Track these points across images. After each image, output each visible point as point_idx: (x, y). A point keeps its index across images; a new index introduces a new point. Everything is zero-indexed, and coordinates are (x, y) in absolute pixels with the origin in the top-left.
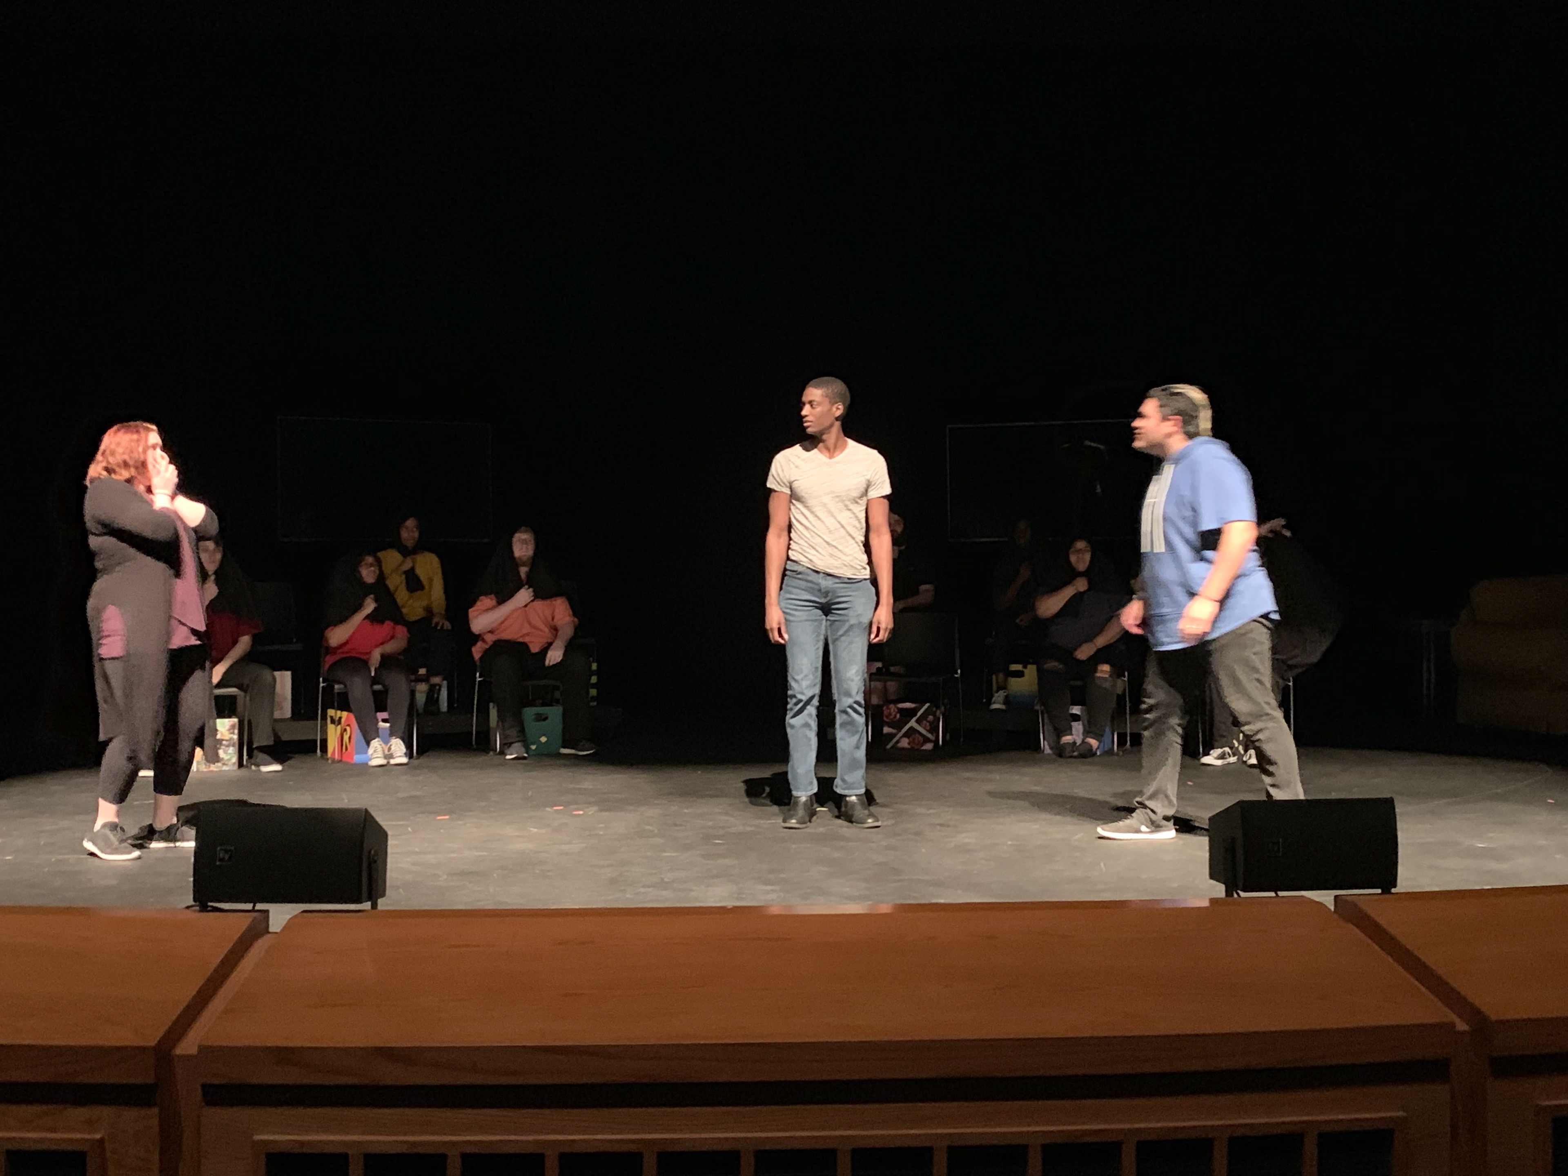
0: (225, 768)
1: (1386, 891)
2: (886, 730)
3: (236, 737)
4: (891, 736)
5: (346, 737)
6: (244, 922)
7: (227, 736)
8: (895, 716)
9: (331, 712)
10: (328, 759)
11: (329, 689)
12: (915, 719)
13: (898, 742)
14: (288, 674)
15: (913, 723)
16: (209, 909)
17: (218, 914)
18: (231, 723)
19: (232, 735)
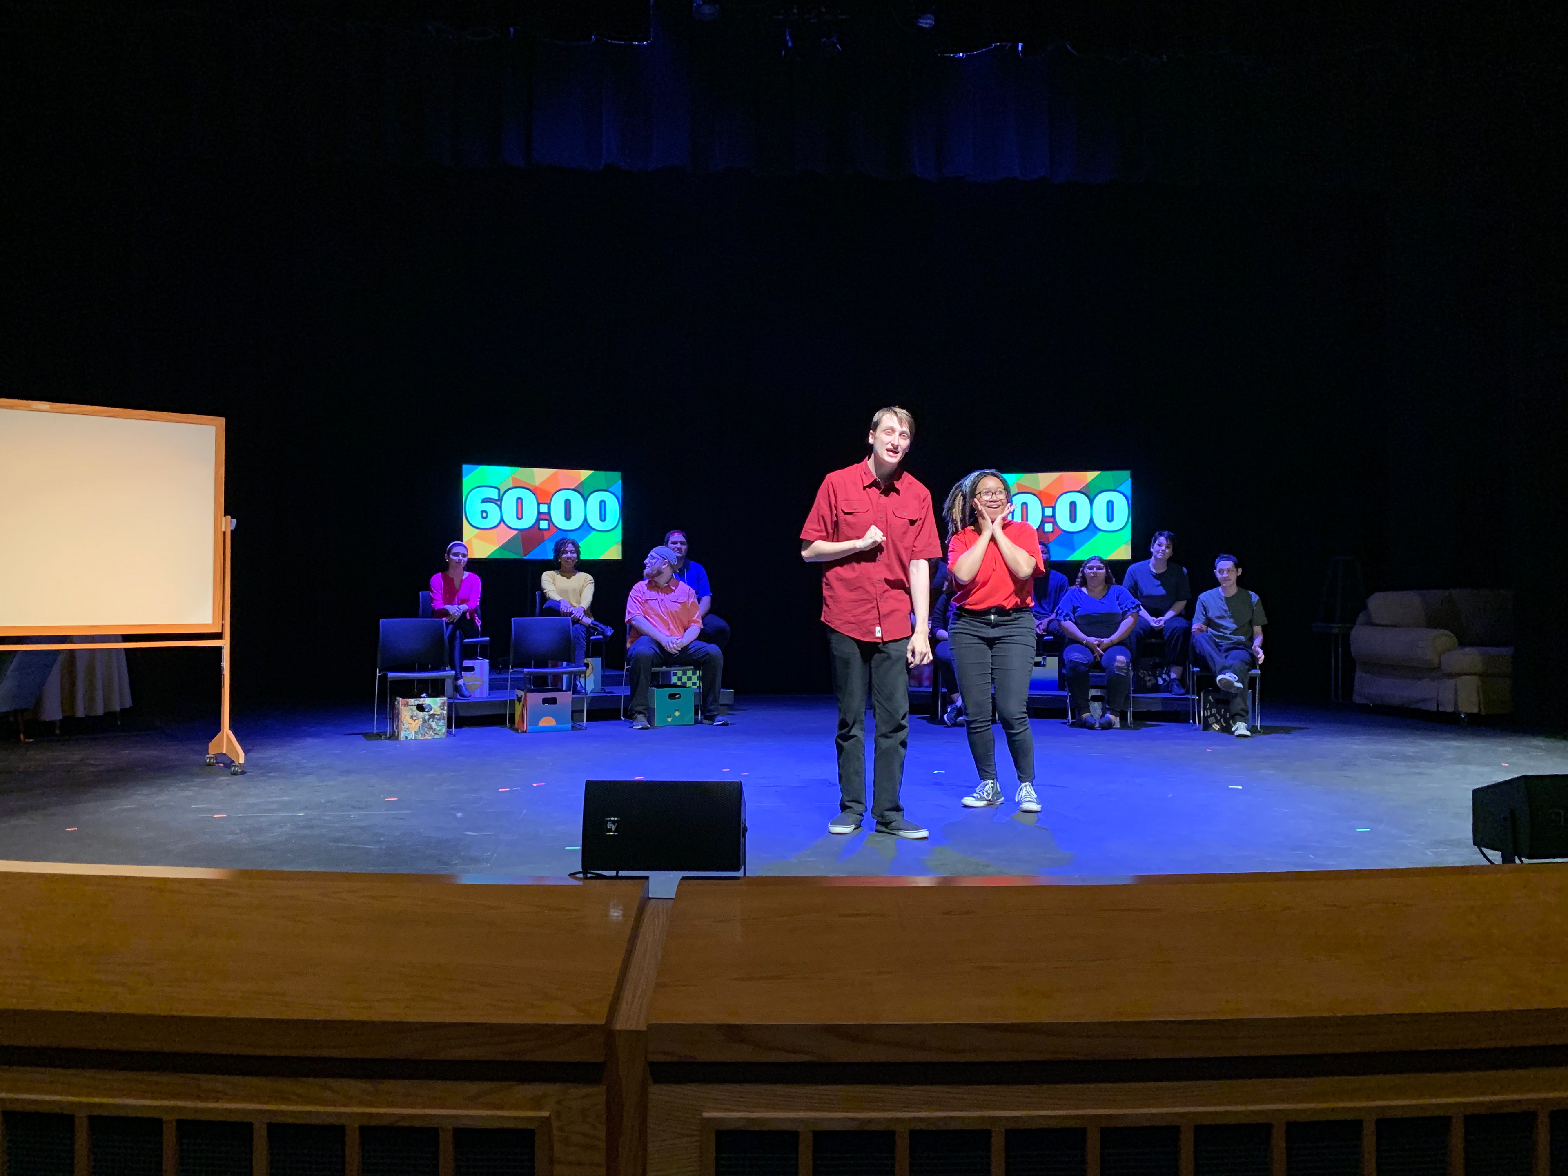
0: (436, 737)
3: (445, 712)
6: (632, 890)
7: (439, 712)
9: (518, 692)
14: (485, 662)
16: (588, 875)
18: (442, 701)
19: (441, 711)
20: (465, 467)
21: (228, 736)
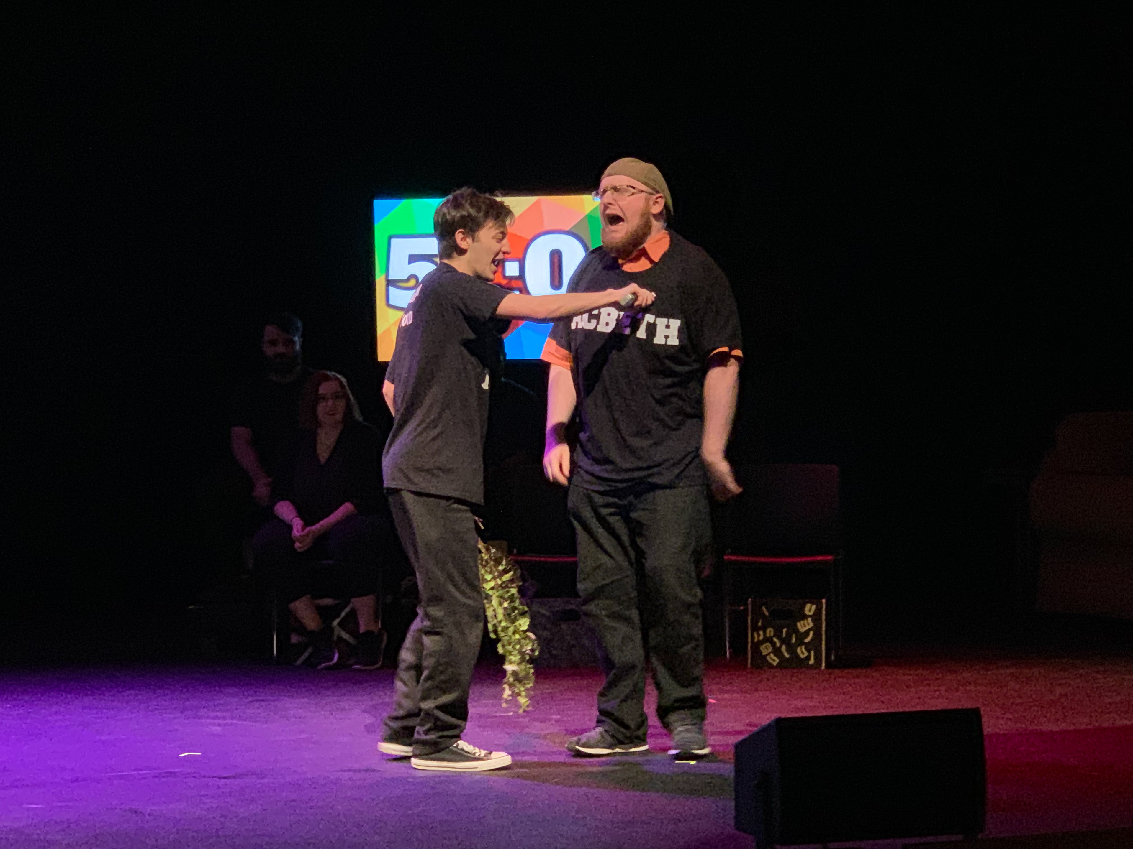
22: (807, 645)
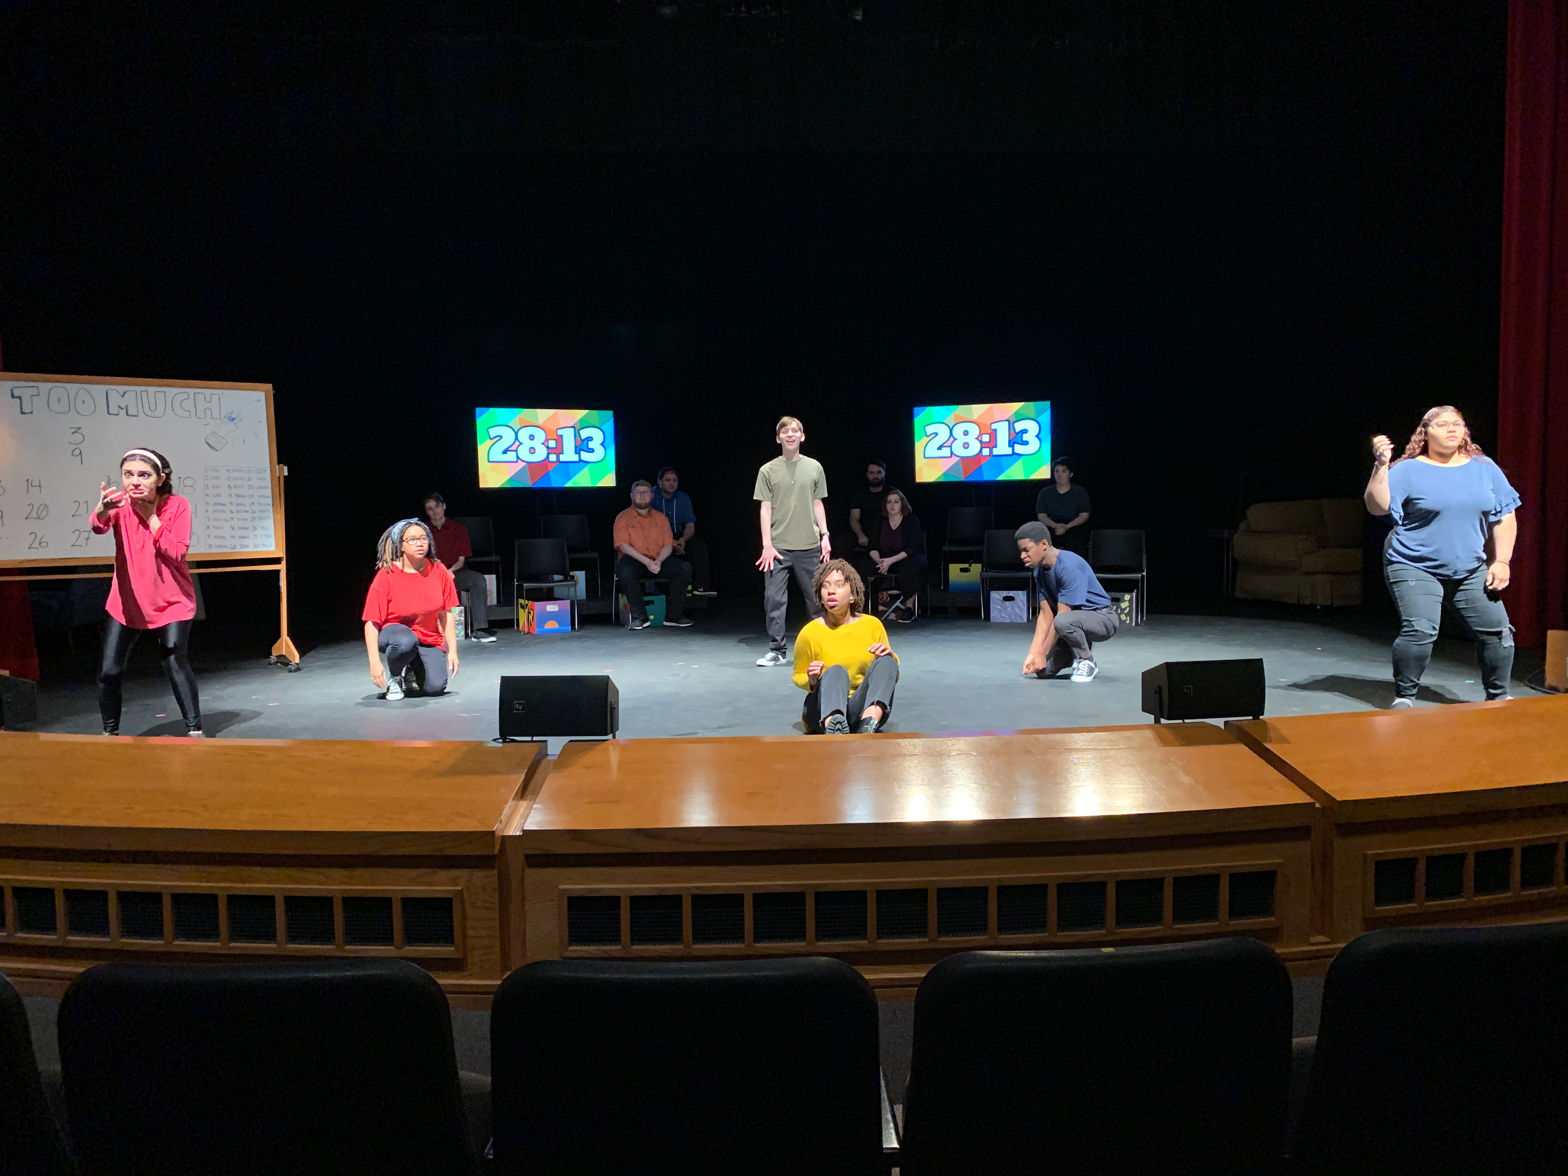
1: (1256, 717)
2: (881, 608)
4: (885, 612)
5: (531, 617)
6: (534, 749)
8: (887, 598)
9: (521, 601)
10: (521, 632)
11: (520, 587)
12: (899, 601)
13: (888, 616)
14: (494, 577)
15: (898, 603)
16: (507, 740)
17: (516, 744)
20: (478, 410)
21: (286, 641)
22: (1125, 614)
